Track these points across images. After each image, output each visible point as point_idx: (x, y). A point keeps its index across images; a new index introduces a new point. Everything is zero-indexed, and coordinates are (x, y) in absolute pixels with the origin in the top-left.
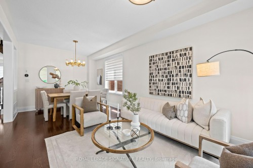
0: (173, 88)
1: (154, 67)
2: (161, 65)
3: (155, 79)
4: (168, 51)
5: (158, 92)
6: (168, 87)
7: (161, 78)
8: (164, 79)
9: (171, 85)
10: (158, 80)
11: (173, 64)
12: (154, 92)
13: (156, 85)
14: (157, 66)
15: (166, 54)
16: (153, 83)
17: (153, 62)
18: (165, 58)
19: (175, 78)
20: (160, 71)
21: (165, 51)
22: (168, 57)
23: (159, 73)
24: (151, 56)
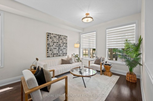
0: (61, 52)
1: (50, 40)
2: (55, 40)
3: (51, 47)
4: (59, 34)
5: (54, 55)
6: (59, 52)
7: (55, 47)
8: (57, 48)
9: (60, 51)
10: (53, 48)
11: (61, 41)
12: (51, 55)
13: (52, 51)
14: (53, 40)
15: (58, 35)
16: (50, 50)
17: (50, 37)
18: (57, 37)
19: (62, 48)
20: (54, 43)
21: (57, 34)
22: (59, 37)
23: (54, 44)
24: (49, 33)
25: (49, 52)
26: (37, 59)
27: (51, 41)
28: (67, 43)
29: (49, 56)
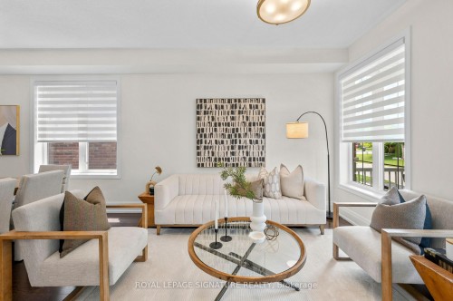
0: (240, 154)
1: (206, 119)
2: (220, 118)
3: (208, 139)
5: (215, 162)
6: (233, 154)
7: (220, 139)
8: (225, 140)
9: (236, 150)
10: (214, 142)
11: (240, 119)
12: (207, 163)
13: (210, 151)
14: (213, 119)
15: (229, 101)
16: (205, 148)
17: (203, 109)
18: (228, 107)
19: (243, 139)
20: (218, 128)
21: (227, 96)
22: (232, 107)
23: (216, 130)
24: (201, 100)
25: (202, 154)
26: (159, 170)
27: (207, 121)
28: (263, 124)
29: (203, 165)
